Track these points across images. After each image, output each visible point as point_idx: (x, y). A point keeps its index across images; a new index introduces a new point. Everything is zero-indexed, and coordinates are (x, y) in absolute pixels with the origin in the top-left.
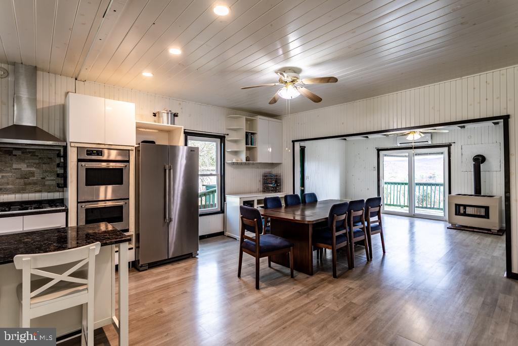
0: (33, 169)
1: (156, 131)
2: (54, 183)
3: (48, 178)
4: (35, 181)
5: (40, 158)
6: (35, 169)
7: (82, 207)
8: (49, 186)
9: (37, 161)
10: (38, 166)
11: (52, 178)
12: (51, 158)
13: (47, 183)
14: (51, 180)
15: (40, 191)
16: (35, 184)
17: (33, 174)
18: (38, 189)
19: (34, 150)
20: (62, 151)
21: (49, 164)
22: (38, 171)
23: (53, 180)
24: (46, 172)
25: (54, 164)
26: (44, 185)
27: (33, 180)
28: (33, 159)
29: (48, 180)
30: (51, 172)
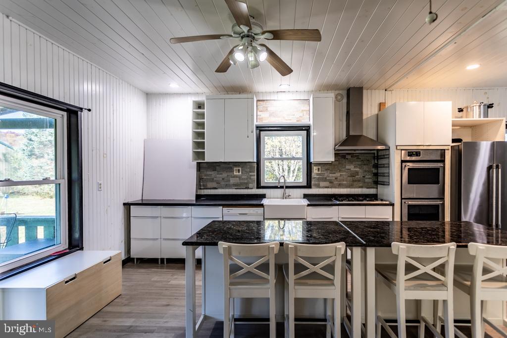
0: (357, 169)
1: (458, 127)
2: (370, 180)
3: (367, 177)
4: (359, 179)
5: (362, 160)
6: (358, 169)
7: (405, 203)
8: (368, 183)
9: (360, 163)
10: (360, 166)
11: (369, 177)
12: (369, 160)
13: (366, 180)
14: (369, 179)
15: (362, 187)
16: (359, 181)
17: (357, 173)
18: (361, 185)
19: (358, 154)
20: (376, 154)
21: (367, 165)
22: (361, 170)
23: (369, 178)
24: (366, 171)
25: (371, 165)
26: (365, 182)
27: (358, 178)
28: (357, 161)
29: (367, 178)
30: (369, 172)
